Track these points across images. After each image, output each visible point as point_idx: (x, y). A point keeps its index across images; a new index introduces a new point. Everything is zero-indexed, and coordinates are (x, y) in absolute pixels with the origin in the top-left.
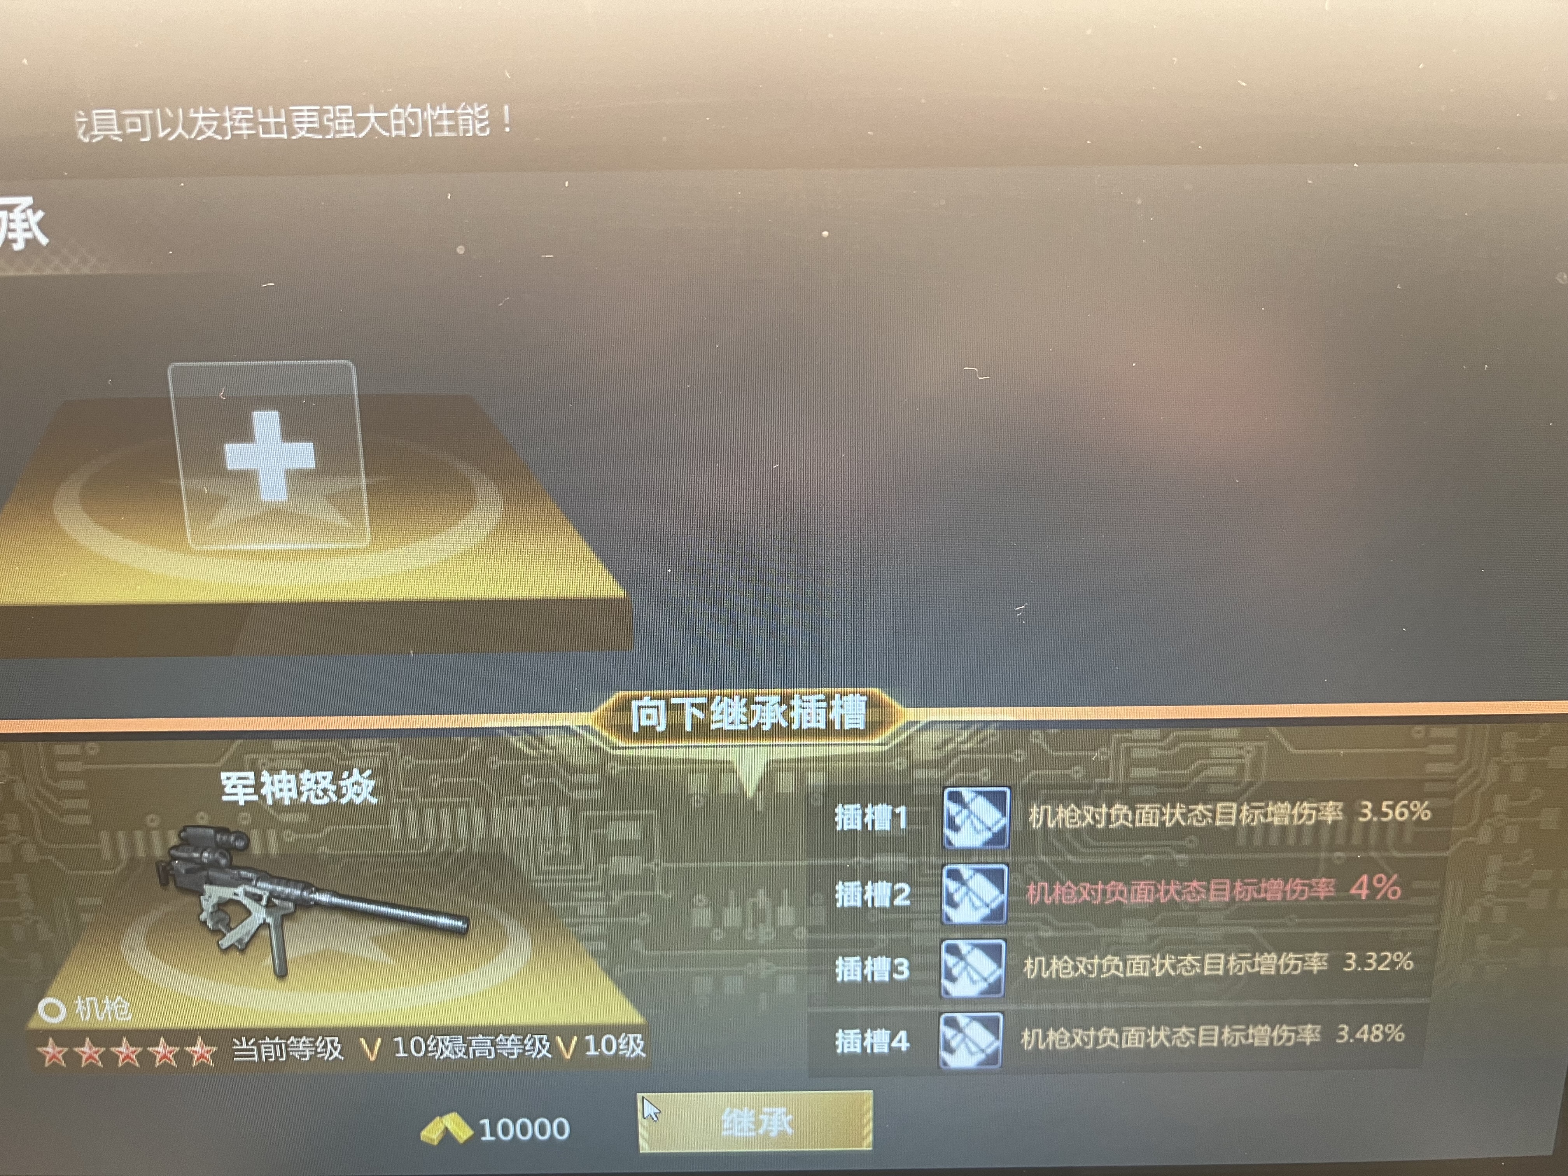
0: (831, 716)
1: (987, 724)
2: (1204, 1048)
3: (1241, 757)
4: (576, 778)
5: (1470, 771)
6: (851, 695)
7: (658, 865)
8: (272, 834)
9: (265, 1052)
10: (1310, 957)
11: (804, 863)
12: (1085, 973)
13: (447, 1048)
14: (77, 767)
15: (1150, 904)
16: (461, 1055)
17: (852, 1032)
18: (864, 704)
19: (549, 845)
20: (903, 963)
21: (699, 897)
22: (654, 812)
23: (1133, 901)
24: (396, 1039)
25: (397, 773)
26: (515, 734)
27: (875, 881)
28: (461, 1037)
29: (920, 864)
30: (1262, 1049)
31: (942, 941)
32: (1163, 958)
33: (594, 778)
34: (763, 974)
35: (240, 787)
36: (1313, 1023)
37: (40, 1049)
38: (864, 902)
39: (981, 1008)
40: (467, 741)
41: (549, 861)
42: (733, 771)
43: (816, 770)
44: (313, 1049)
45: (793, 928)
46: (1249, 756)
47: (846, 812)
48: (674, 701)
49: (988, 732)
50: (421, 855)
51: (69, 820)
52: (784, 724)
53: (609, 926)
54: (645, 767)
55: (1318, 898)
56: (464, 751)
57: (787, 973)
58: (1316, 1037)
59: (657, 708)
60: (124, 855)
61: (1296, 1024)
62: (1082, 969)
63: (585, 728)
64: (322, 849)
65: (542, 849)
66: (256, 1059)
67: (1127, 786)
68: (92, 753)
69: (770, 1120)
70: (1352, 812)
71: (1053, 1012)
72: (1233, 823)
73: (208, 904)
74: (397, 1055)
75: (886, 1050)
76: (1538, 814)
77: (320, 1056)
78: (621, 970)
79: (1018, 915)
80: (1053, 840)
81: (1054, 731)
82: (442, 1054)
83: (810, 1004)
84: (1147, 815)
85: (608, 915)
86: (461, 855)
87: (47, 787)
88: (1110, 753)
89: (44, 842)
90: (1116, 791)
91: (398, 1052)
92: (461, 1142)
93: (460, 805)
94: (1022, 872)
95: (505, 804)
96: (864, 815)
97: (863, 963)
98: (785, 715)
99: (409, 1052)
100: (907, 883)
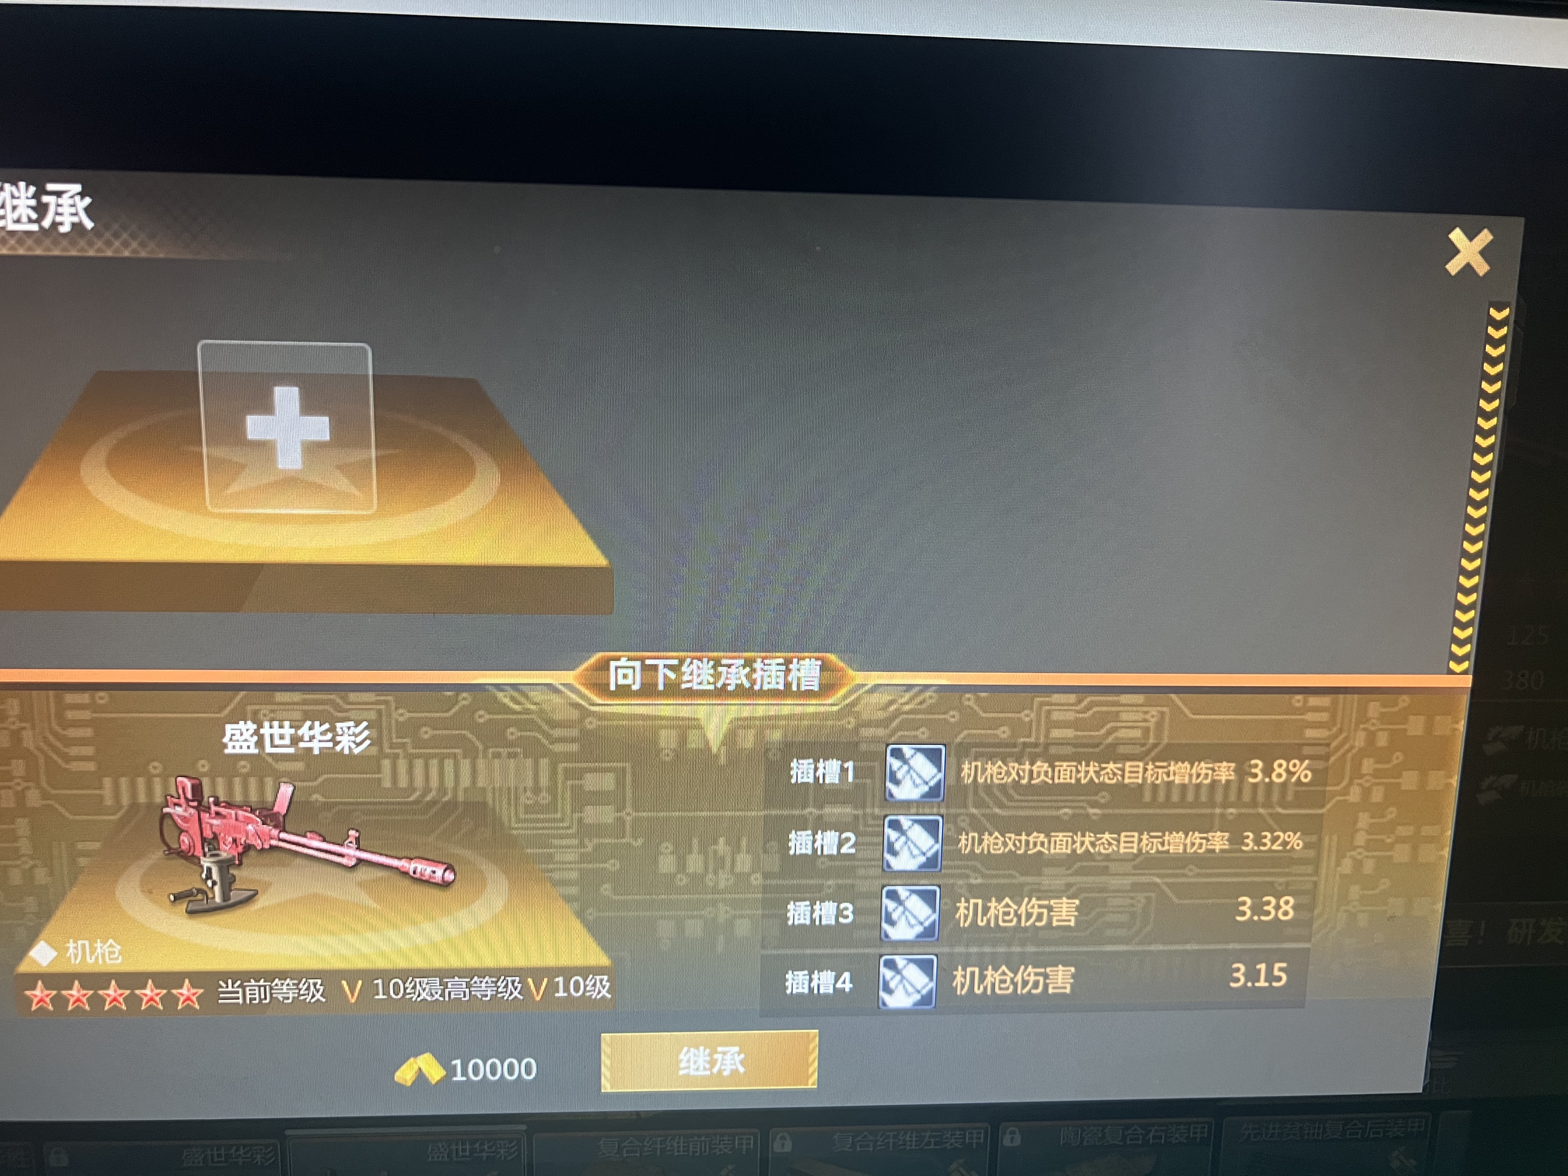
0: (790, 679)
1: (926, 687)
3: (1145, 720)
4: (557, 733)
5: (1341, 738)
6: (808, 660)
7: (629, 815)
8: (269, 782)
9: (250, 994)
11: (762, 813)
13: (424, 990)
14: (86, 715)
15: (1068, 855)
16: (437, 996)
17: (800, 973)
18: (818, 668)
19: (529, 794)
20: (848, 908)
21: (665, 845)
22: (627, 764)
23: (1052, 851)
24: (376, 982)
25: (390, 725)
26: (501, 690)
27: (824, 830)
28: (438, 979)
29: (865, 815)
31: (883, 887)
33: (574, 733)
34: (721, 919)
38: (815, 850)
39: (916, 950)
40: (457, 695)
41: (528, 809)
42: (700, 727)
43: (774, 727)
44: (297, 991)
45: (749, 875)
46: (1154, 720)
47: (800, 766)
48: (648, 662)
49: (928, 694)
50: (408, 803)
51: (75, 766)
52: (747, 685)
53: (582, 871)
54: (622, 723)
55: (1213, 851)
56: (454, 706)
57: (742, 917)
59: (633, 668)
60: (125, 801)
63: (566, 685)
64: (315, 797)
65: (523, 799)
66: (241, 1001)
67: (1047, 746)
68: (100, 702)
69: (723, 1059)
70: (1242, 772)
71: (980, 954)
72: (1140, 781)
74: (377, 997)
75: (831, 991)
76: (1399, 776)
77: (302, 998)
78: (592, 913)
79: (951, 863)
80: (982, 794)
81: (983, 694)
82: (419, 996)
83: (763, 947)
84: (1065, 772)
85: (581, 862)
86: (447, 803)
87: (55, 734)
88: (1033, 715)
89: (49, 789)
90: (1038, 750)
91: (378, 994)
92: (433, 1082)
93: (448, 756)
94: (955, 823)
95: (490, 756)
96: (816, 769)
97: (812, 908)
98: (748, 676)
99: (388, 994)
100: (853, 832)
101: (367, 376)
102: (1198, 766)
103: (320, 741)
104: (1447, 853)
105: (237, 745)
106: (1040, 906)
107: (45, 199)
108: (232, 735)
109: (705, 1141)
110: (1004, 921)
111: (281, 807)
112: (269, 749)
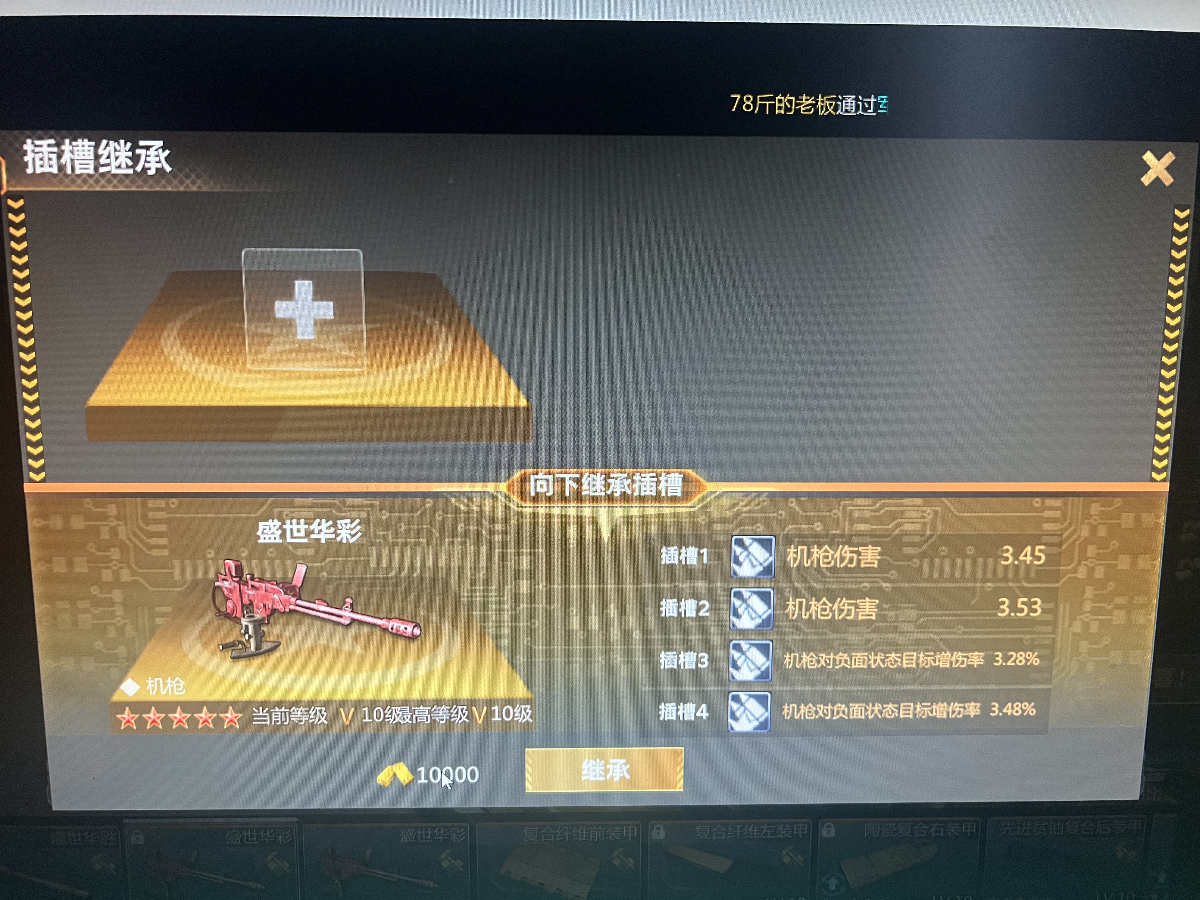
0: (660, 488)
1: (760, 493)
2: (904, 719)
3: (924, 517)
4: (493, 527)
5: (1071, 529)
6: (673, 474)
7: (545, 586)
8: (289, 563)
9: (275, 718)
10: (972, 656)
11: (641, 586)
12: (824, 665)
13: (398, 715)
14: (163, 515)
16: (407, 720)
17: (670, 705)
18: (681, 480)
19: (474, 572)
20: (705, 656)
21: (571, 608)
22: (543, 550)
24: (364, 709)
25: (376, 522)
26: (454, 496)
27: (686, 599)
28: (408, 707)
29: (716, 587)
30: (942, 719)
31: (730, 641)
32: (876, 655)
33: (506, 527)
34: (612, 663)
36: (975, 702)
38: (679, 614)
39: (755, 689)
40: (423, 501)
41: (473, 582)
42: (595, 523)
43: (650, 523)
44: (308, 716)
45: (632, 631)
46: (930, 517)
47: (668, 552)
48: (558, 476)
49: (761, 499)
50: (388, 578)
51: (155, 552)
52: (629, 492)
53: (511, 628)
54: (538, 519)
56: (421, 508)
57: (628, 662)
58: (977, 712)
59: (548, 480)
61: (964, 703)
62: (822, 662)
63: (501, 493)
64: (323, 574)
65: (469, 576)
66: (268, 723)
67: (851, 536)
68: (172, 506)
69: (614, 769)
70: (996, 556)
71: (803, 692)
74: (364, 721)
75: (693, 718)
76: (1116, 559)
77: (311, 721)
78: (518, 659)
79: (780, 624)
80: (803, 572)
81: (803, 499)
82: (394, 720)
83: (643, 685)
85: (512, 620)
86: (416, 578)
87: (140, 528)
88: (840, 514)
89: (136, 568)
90: (843, 540)
91: (365, 719)
92: (404, 784)
93: (416, 544)
94: (783, 594)
95: (446, 544)
96: (680, 554)
97: (678, 656)
98: (630, 486)
99: (373, 718)
100: (708, 600)
101: (360, 272)
103: (326, 534)
104: (1153, 616)
105: (267, 536)
107: (138, 151)
108: (264, 530)
109: (601, 830)
111: (297, 582)
112: (289, 540)
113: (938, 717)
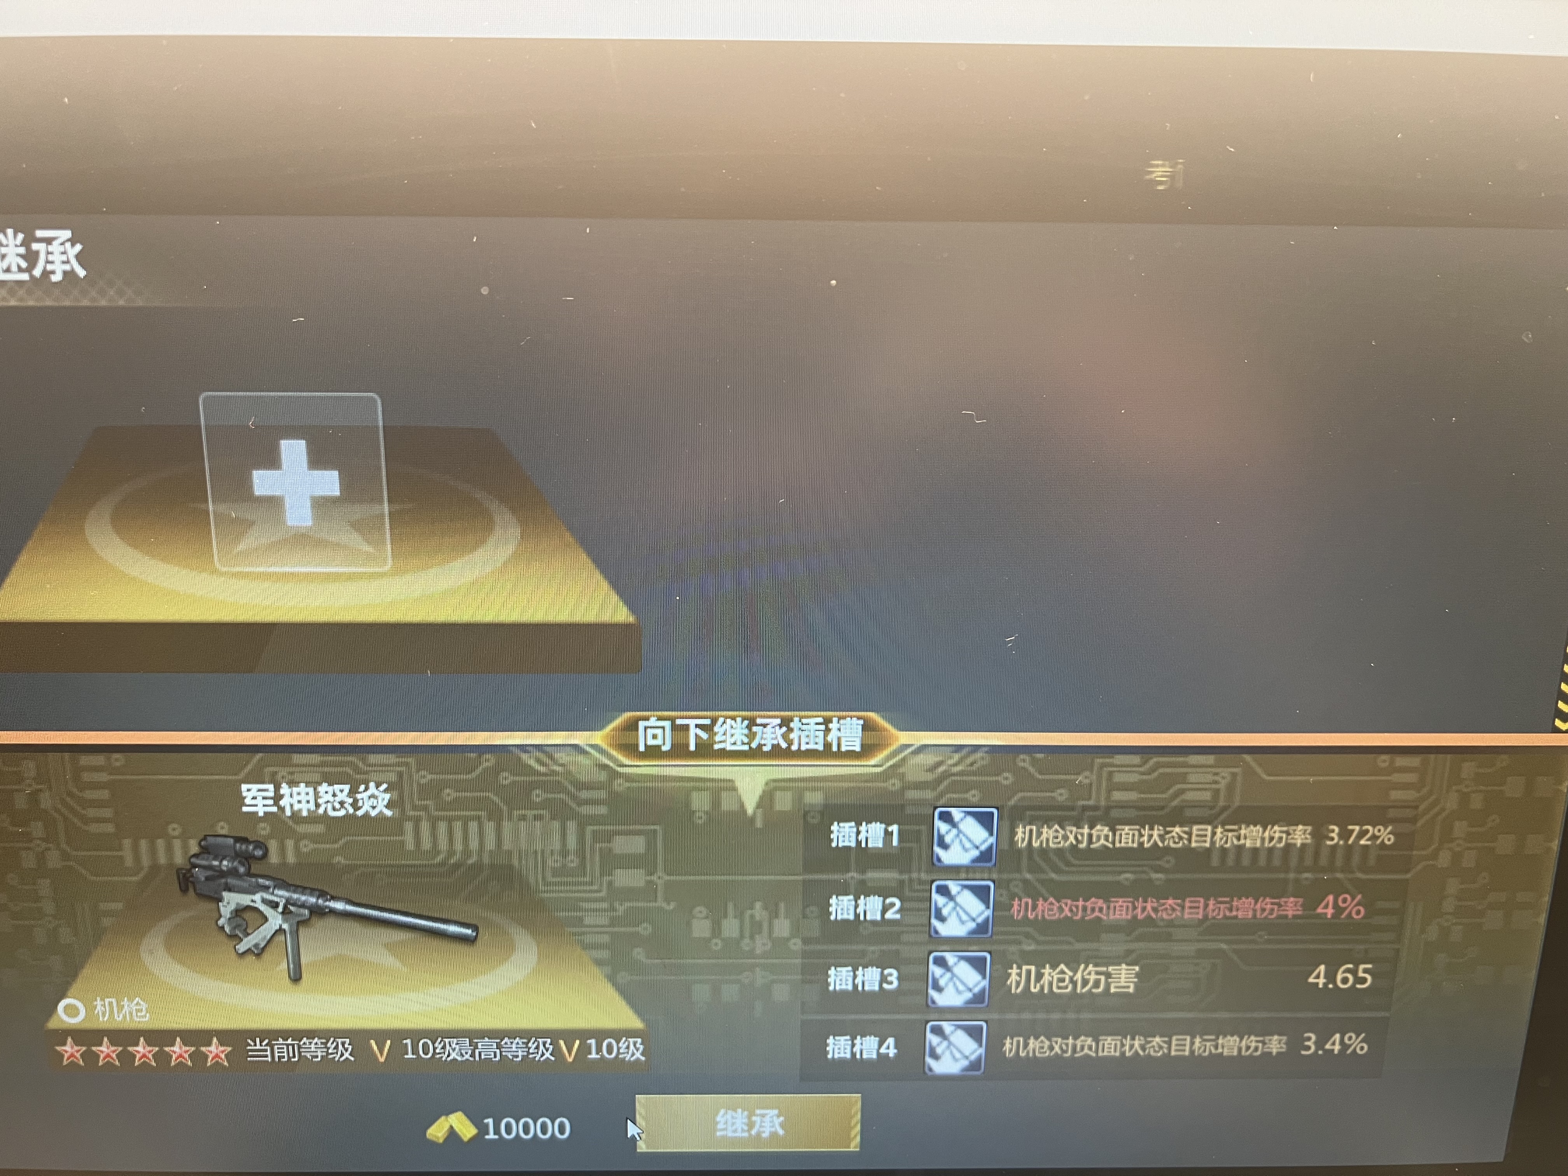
0: (829, 739)
1: (976, 748)
2: (1176, 1057)
3: (1216, 782)
4: (584, 795)
5: (1431, 800)
6: (849, 719)
7: (660, 878)
8: (290, 844)
9: (278, 1052)
11: (800, 878)
13: (454, 1050)
14: (104, 777)
15: (1128, 921)
16: (467, 1057)
17: (842, 1038)
18: (860, 727)
19: (556, 857)
20: (893, 974)
21: (698, 909)
22: (657, 827)
23: (1112, 917)
24: (405, 1042)
25: (412, 787)
26: (526, 752)
27: (867, 895)
28: (468, 1040)
29: (911, 880)
30: (1231, 1058)
31: (930, 953)
33: (602, 794)
34: (759, 983)
35: (260, 798)
36: (1280, 1034)
37: (58, 1048)
38: (857, 916)
39: (965, 1017)
40: (480, 757)
41: (555, 872)
42: (734, 789)
43: (814, 789)
44: (325, 1050)
45: (788, 939)
46: (1224, 782)
47: (841, 830)
48: (679, 722)
49: (979, 755)
50: (433, 865)
51: (94, 828)
52: (784, 745)
53: (612, 934)
54: (649, 784)
55: (1286, 917)
56: (477, 767)
57: (782, 982)
58: (1282, 1048)
59: (663, 728)
60: (146, 862)
61: (1263, 1036)
63: (594, 746)
64: (338, 859)
65: (550, 863)
66: (269, 1059)
67: (1108, 809)
68: (116, 765)
69: (762, 1122)
70: (1319, 835)
71: (1034, 1021)
72: (1207, 845)
73: (226, 910)
74: (406, 1057)
75: (874, 1056)
76: (1494, 840)
77: (331, 1056)
78: (623, 977)
79: (1002, 929)
80: (1037, 859)
81: (1040, 756)
82: (449, 1056)
83: (802, 1014)
84: (1127, 836)
85: (612, 925)
86: (473, 865)
87: (72, 796)
88: (1093, 777)
89: (68, 849)
90: (1098, 813)
91: (407, 1054)
92: (466, 1140)
93: (472, 818)
94: (1008, 888)
95: (515, 819)
96: (858, 833)
98: (785, 736)
99: (417, 1053)
100: (898, 897)
101: (377, 427)
102: (1271, 829)
104: (1542, 919)
106: (1097, 973)
107: (35, 246)
110: (1059, 988)
113: (1225, 1054)
